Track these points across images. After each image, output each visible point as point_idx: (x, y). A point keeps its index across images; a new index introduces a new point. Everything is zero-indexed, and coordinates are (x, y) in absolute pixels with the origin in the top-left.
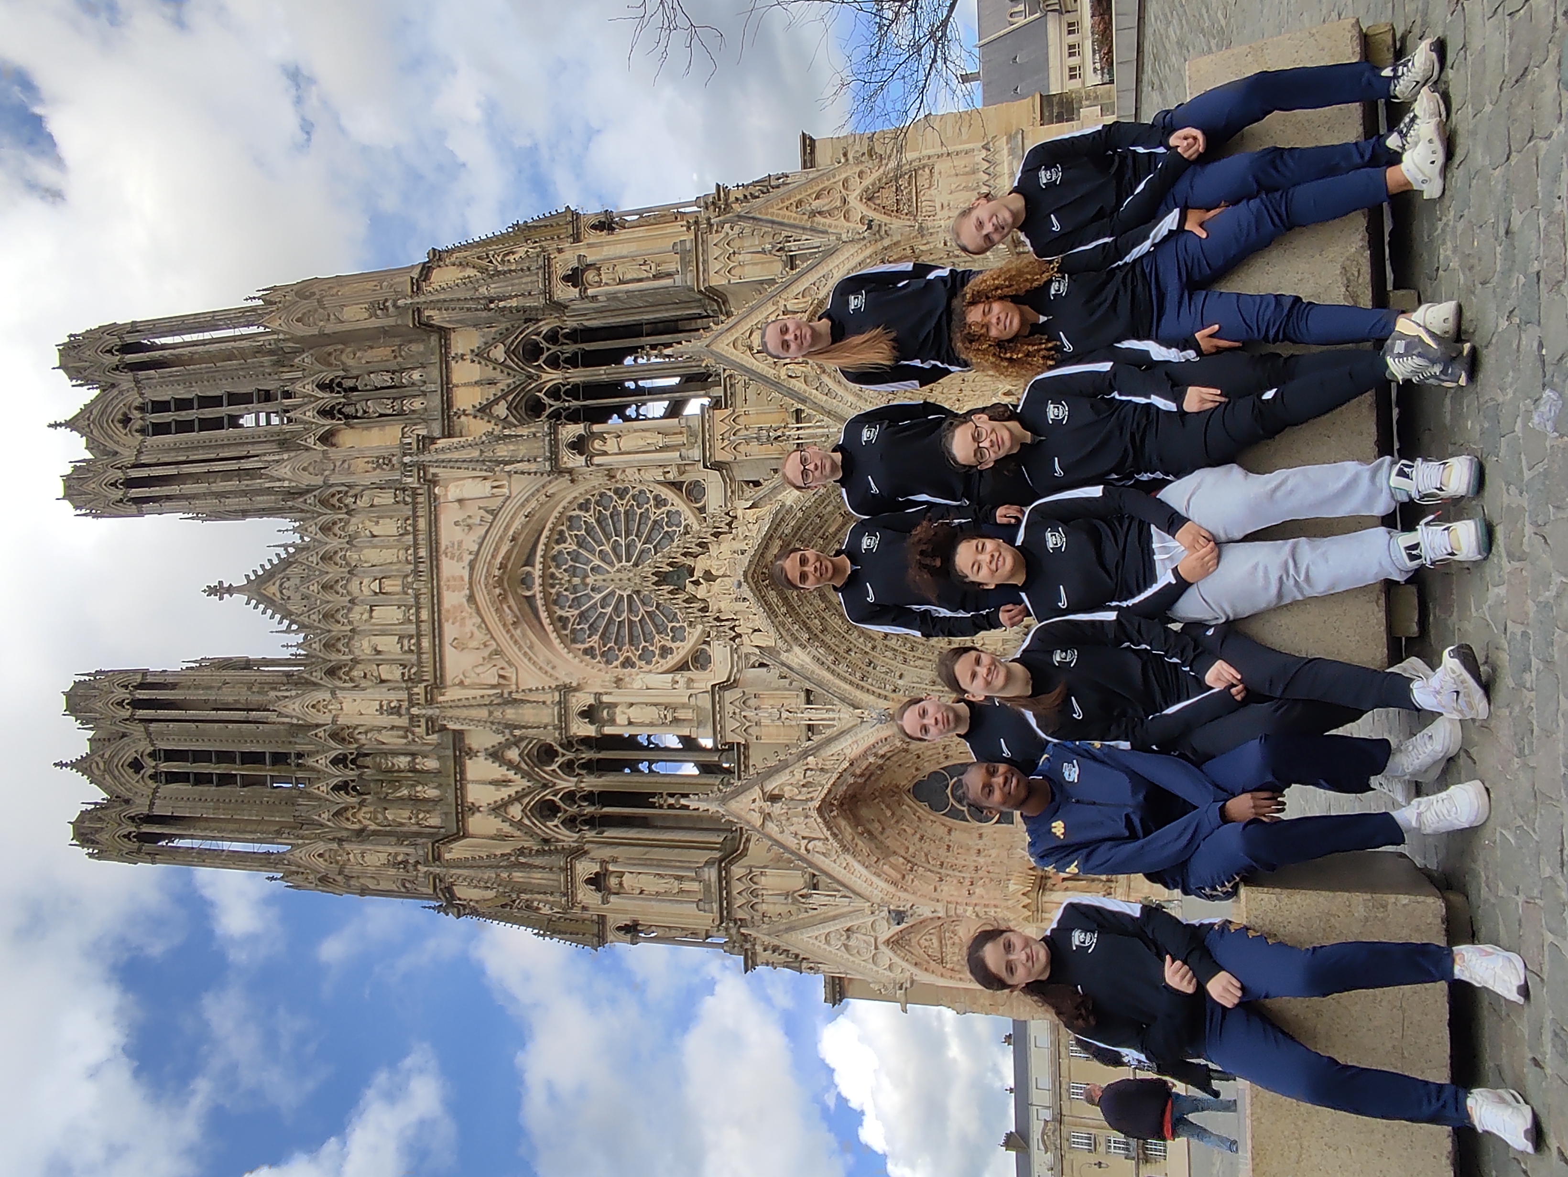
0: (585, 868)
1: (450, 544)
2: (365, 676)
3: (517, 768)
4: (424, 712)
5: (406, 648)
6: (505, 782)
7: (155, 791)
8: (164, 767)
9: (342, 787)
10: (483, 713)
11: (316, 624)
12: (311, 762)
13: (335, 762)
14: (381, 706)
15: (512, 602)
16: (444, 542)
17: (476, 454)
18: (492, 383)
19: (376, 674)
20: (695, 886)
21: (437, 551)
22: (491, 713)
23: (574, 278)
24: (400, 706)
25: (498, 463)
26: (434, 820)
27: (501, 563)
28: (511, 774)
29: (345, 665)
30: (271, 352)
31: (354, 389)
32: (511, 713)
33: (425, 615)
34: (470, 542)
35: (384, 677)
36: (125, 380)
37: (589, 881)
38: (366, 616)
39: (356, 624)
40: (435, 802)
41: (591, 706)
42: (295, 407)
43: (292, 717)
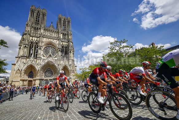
0: (27, 46)
2: (44, 32)
5: (46, 35)
7: (36, 13)
8: (38, 14)
12: (38, 26)
13: (37, 28)
15: (49, 44)
16: (54, 40)
17: (60, 43)
22: (41, 41)
23: (70, 52)
24: (42, 34)
27: (52, 43)
28: (35, 41)
29: (45, 30)
30: (68, 31)
39: (48, 32)
40: (33, 35)
41: (41, 48)
42: (64, 32)
43: (42, 26)
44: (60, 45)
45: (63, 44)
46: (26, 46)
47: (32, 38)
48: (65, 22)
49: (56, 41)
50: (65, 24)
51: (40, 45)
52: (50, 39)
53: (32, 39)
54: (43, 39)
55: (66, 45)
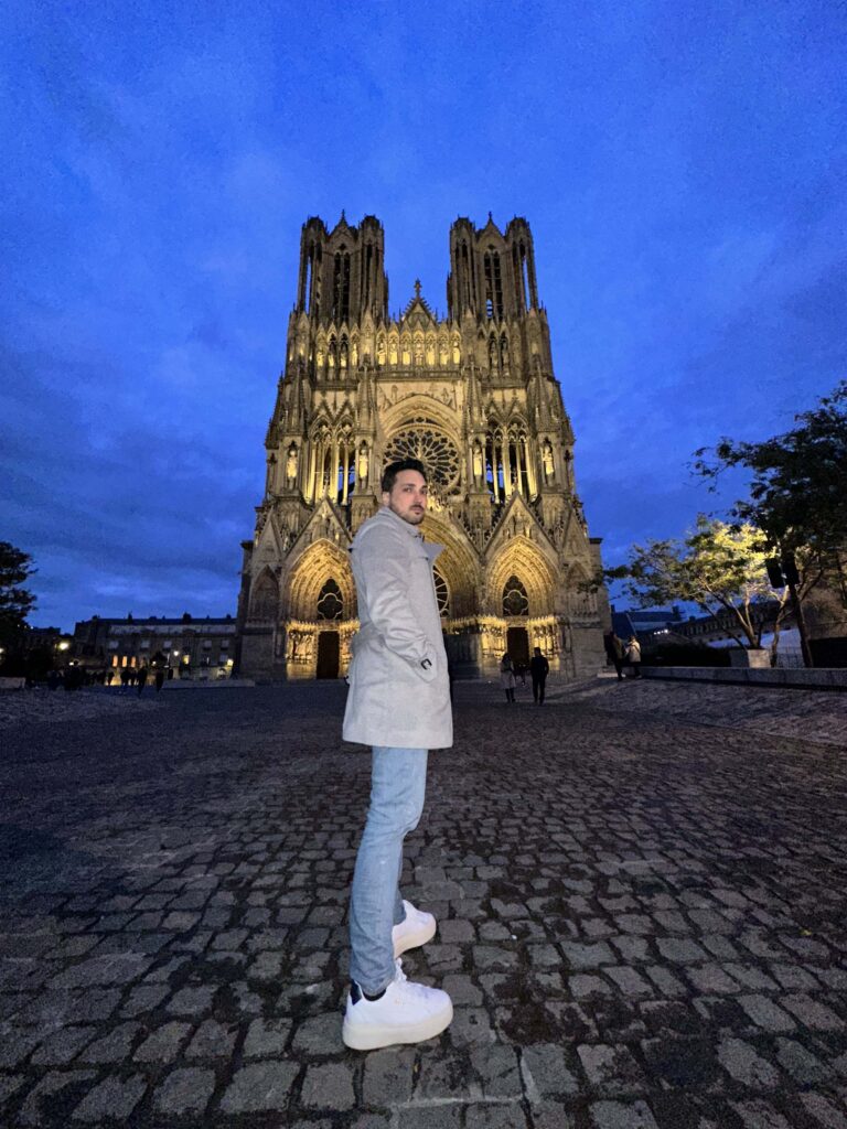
0: (298, 440)
3: (341, 413)
5: (392, 367)
6: (335, 408)
7: (332, 255)
8: (342, 259)
9: (333, 338)
10: (365, 399)
12: (344, 324)
13: (344, 335)
15: (412, 413)
16: (438, 384)
17: (474, 398)
18: (504, 406)
20: (291, 487)
21: (433, 380)
22: (364, 402)
23: (547, 442)
25: (470, 408)
26: (319, 377)
27: (428, 408)
28: (338, 410)
30: (519, 312)
31: (502, 348)
32: (365, 410)
34: (437, 394)
36: (509, 247)
37: (293, 443)
40: (326, 377)
42: (495, 322)
43: (363, 316)
44: (476, 410)
45: (492, 402)
46: (293, 446)
47: (324, 394)
48: (497, 262)
49: (448, 386)
50: (498, 272)
51: (364, 426)
52: (413, 387)
53: (324, 404)
54: (376, 389)
55: (515, 402)
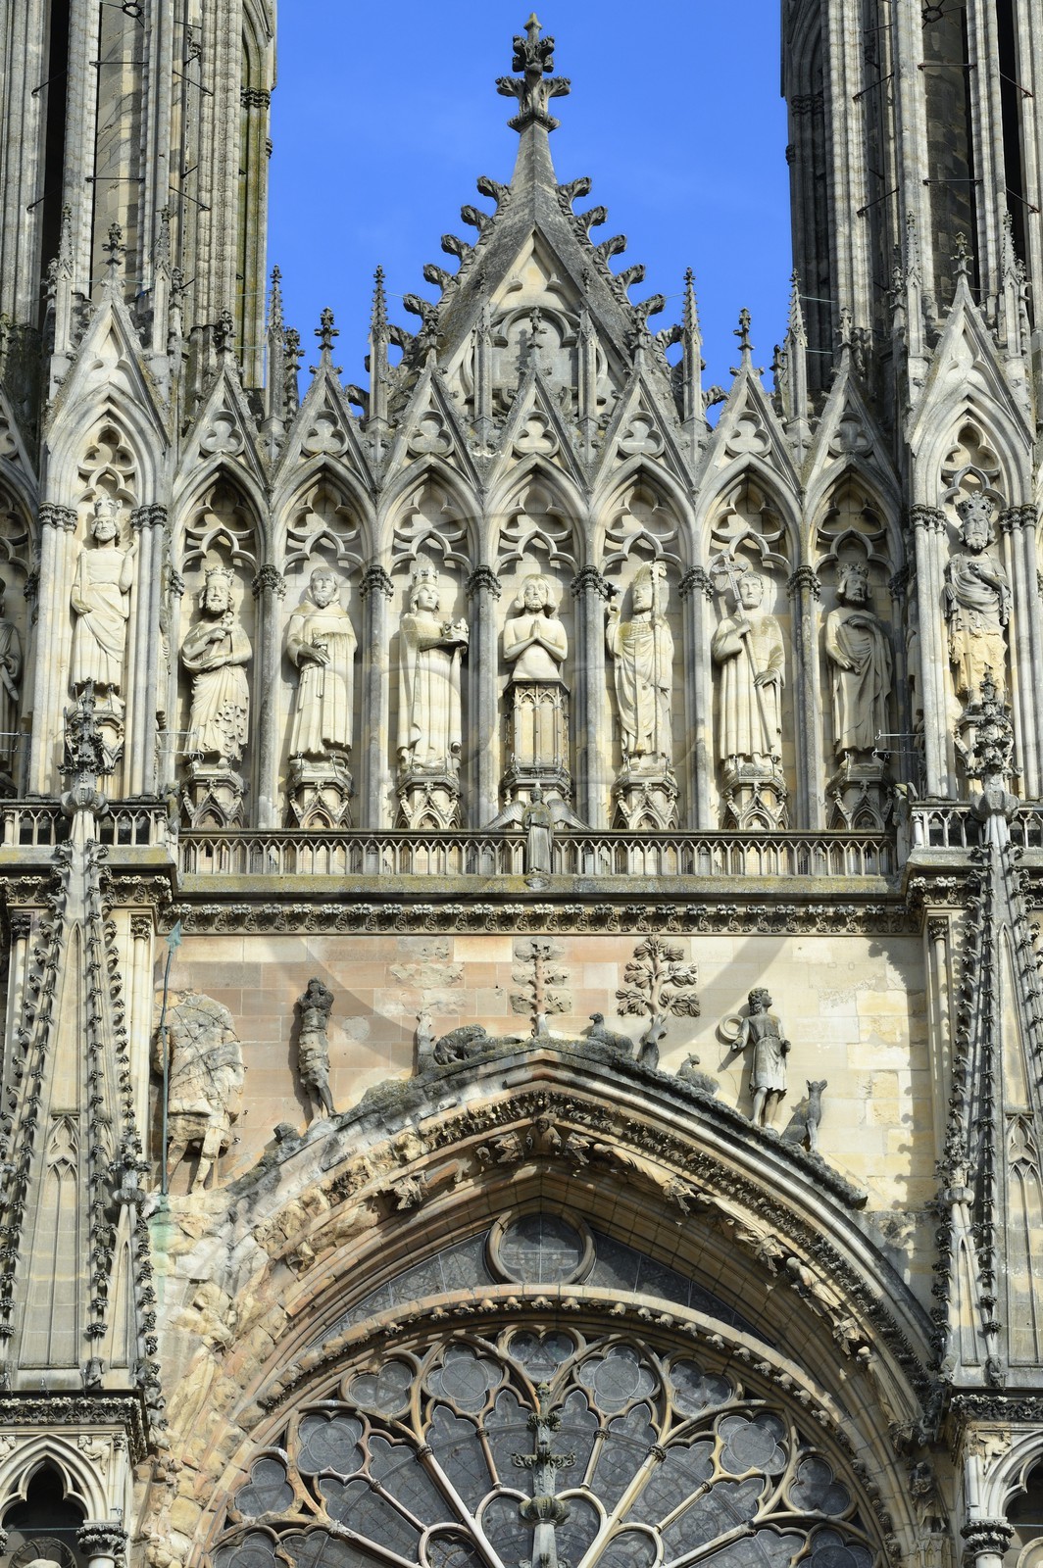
1: (683, 968)
2: (206, 614)
4: (79, 861)
5: (309, 772)
11: (405, 442)
14: (102, 690)
15: (466, 1189)
16: (690, 948)
19: (217, 655)
21: (659, 919)
22: (67, 1119)
24: (101, 771)
25: (982, 1182)
27: (611, 1159)
29: (250, 543)
33: (431, 867)
34: (686, 1049)
35: (205, 685)
38: (429, 626)
39: (401, 583)
41: (78, 1511)
43: (73, 359)
